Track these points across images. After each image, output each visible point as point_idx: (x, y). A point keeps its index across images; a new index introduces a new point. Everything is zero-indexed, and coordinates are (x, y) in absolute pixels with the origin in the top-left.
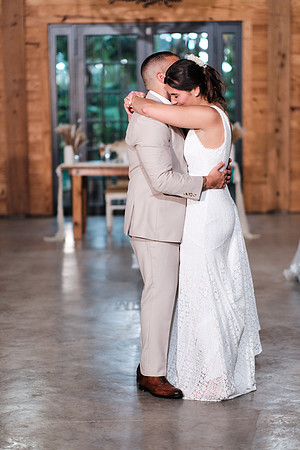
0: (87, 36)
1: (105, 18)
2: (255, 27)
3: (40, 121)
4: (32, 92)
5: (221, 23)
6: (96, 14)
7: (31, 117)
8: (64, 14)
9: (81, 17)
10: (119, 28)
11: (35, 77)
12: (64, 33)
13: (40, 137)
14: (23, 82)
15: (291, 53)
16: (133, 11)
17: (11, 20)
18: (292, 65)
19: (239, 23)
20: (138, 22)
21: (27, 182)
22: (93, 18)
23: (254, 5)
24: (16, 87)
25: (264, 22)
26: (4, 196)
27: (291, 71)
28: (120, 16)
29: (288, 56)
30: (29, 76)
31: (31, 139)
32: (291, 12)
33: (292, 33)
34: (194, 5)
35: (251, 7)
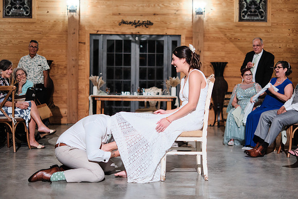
0: (108, 40)
1: (116, 32)
2: (187, 38)
3: (85, 79)
4: (81, 65)
5: (171, 36)
6: (113, 30)
7: (80, 77)
8: (98, 29)
9: (105, 31)
10: (123, 36)
11: (83, 58)
12: (97, 39)
13: (84, 87)
14: (77, 60)
15: (204, 51)
16: (130, 29)
17: (73, 31)
18: (204, 56)
19: (180, 36)
20: (132, 35)
21: (77, 108)
22: (111, 32)
23: (187, 28)
24: (74, 63)
25: (191, 36)
26: (66, 115)
27: (204, 59)
28: (124, 31)
29: (202, 52)
30: (80, 58)
31: (80, 87)
32: (204, 31)
33: (204, 41)
34: (159, 27)
35: (185, 29)
